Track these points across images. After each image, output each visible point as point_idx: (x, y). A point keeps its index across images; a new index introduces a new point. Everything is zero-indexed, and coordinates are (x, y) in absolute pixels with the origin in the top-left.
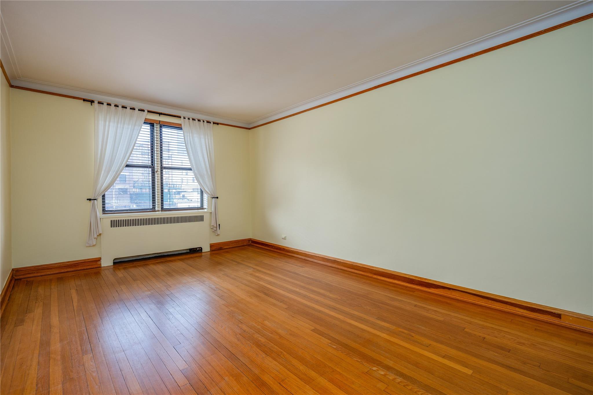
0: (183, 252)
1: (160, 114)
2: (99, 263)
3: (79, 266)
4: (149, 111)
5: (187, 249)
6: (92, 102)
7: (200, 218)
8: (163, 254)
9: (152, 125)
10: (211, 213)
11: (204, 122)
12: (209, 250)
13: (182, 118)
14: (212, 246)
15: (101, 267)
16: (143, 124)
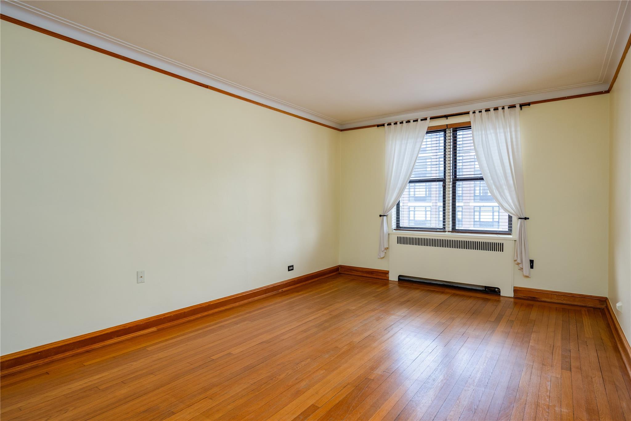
0: (478, 288)
1: (446, 116)
2: (387, 275)
3: (374, 274)
4: (431, 118)
5: (482, 286)
6: (383, 125)
7: (498, 247)
8: (452, 284)
9: (445, 131)
10: (516, 241)
11: (503, 108)
12: (513, 296)
13: (471, 113)
14: (516, 290)
15: (388, 280)
16: (426, 134)
